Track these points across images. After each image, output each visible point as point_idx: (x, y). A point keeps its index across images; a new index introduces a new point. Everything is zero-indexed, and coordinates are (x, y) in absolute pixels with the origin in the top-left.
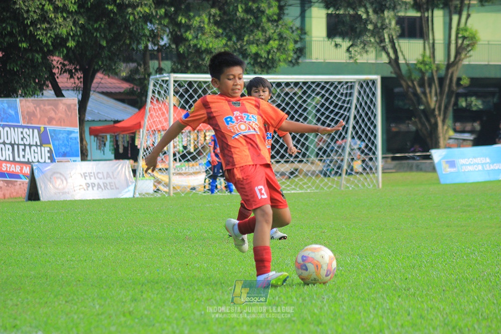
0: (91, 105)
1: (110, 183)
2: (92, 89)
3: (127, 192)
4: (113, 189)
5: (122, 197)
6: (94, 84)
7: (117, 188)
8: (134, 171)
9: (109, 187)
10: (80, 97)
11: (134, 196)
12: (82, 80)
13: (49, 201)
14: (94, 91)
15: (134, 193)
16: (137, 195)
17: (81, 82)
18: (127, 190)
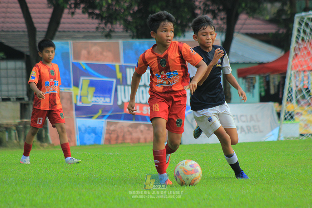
0: (234, 46)
1: (254, 126)
2: (236, 31)
3: (271, 136)
4: (257, 132)
5: (266, 140)
6: (237, 26)
7: (261, 132)
8: (279, 114)
9: (252, 130)
10: (223, 38)
11: (278, 140)
12: (225, 21)
13: (190, 145)
14: (239, 32)
15: (279, 136)
16: (282, 138)
17: (224, 23)
18: (271, 133)
